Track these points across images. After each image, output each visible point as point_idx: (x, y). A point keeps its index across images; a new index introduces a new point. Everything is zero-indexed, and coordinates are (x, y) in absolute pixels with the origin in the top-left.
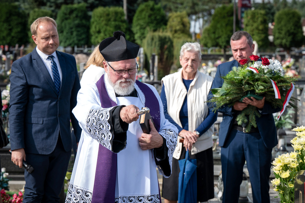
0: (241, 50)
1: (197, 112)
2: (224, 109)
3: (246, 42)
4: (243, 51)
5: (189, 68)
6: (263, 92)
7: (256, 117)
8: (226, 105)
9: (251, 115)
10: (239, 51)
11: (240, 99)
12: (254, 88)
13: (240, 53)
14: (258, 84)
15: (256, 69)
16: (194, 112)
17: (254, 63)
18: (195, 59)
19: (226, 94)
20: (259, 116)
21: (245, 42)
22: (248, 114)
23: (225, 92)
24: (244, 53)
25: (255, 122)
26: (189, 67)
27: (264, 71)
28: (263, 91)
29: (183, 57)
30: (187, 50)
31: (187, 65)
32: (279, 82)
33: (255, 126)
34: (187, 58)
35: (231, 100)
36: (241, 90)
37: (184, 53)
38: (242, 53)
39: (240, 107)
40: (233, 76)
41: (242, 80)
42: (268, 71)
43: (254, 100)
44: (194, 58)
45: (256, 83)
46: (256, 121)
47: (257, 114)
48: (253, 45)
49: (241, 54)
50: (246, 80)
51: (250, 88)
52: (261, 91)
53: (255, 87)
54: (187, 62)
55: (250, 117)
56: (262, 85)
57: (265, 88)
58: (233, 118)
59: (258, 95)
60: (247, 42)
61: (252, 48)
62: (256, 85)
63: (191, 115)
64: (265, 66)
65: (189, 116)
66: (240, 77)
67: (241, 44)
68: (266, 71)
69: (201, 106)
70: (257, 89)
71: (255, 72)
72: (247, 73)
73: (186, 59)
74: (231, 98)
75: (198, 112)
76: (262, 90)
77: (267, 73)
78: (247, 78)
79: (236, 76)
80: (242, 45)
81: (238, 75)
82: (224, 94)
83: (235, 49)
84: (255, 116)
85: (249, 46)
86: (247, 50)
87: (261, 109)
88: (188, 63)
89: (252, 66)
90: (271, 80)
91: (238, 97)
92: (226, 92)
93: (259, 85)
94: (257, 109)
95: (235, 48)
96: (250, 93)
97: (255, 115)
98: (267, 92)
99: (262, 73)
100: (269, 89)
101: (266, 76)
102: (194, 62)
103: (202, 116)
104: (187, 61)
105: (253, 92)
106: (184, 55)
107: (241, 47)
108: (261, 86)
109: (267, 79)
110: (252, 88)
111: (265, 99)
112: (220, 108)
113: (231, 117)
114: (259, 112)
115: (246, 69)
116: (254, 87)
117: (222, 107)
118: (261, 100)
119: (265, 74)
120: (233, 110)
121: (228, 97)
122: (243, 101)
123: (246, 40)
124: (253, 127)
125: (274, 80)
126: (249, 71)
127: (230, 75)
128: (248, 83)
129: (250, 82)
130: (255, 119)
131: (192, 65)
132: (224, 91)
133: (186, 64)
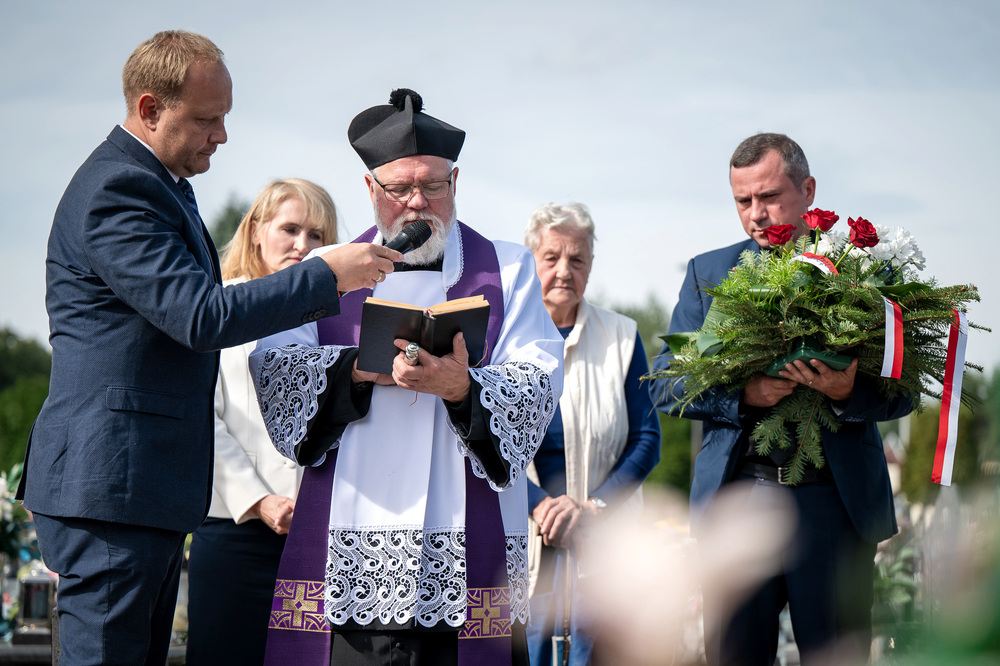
0: (765, 197)
1: (595, 436)
2: (712, 401)
3: (781, 171)
4: (772, 203)
5: (561, 287)
6: (853, 343)
7: (824, 431)
8: (719, 388)
9: (804, 423)
10: (754, 202)
11: (769, 366)
12: (824, 328)
13: (759, 212)
14: (835, 313)
15: (826, 259)
16: (585, 435)
17: (820, 239)
18: (578, 255)
19: (722, 350)
20: (834, 428)
21: (777, 171)
22: (796, 421)
23: (718, 341)
24: (773, 208)
25: (818, 450)
26: (559, 283)
27: (859, 267)
28: (854, 340)
29: (538, 249)
30: (552, 224)
31: (554, 279)
32: (911, 307)
33: (819, 463)
34: (551, 252)
35: (736, 369)
36: (774, 334)
37: (541, 238)
38: (766, 210)
39: (768, 392)
40: (743, 285)
41: (778, 299)
42: (873, 268)
43: (822, 369)
44: (577, 251)
45: (831, 312)
46: (821, 444)
47: (826, 419)
48: (806, 181)
49: (765, 214)
50: (792, 300)
51: (808, 328)
52: (845, 340)
53: (825, 324)
54: (552, 266)
55: (802, 429)
56: (850, 318)
57: (861, 328)
58: (741, 436)
59: (835, 353)
60: (785, 169)
61: (805, 192)
62: (830, 318)
63: (573, 444)
64: (862, 248)
65: (569, 450)
66: (772, 288)
67: (763, 177)
68: (865, 268)
69: (608, 415)
70: (833, 330)
71: (824, 269)
72: (797, 274)
73: (548, 256)
74: (737, 363)
75: (597, 434)
76: (851, 335)
77: (869, 272)
78: (797, 292)
79: (753, 284)
80: (767, 182)
81: (764, 281)
82: (713, 349)
83: (743, 195)
84: (817, 427)
85: (792, 185)
86: (785, 197)
87: (841, 404)
88: (555, 269)
89: (812, 249)
90: (885, 298)
91: (763, 360)
92: (721, 343)
93: (839, 316)
94: (828, 402)
95: (742, 191)
96: (806, 345)
97: (819, 423)
98: (868, 341)
99: (853, 274)
100: (875, 329)
101: (866, 284)
102: (576, 265)
103: (612, 447)
104: (551, 263)
105: (817, 342)
106: (541, 244)
107: (761, 188)
108: (848, 322)
109: (870, 295)
110: (814, 329)
111: (859, 366)
112: (696, 400)
113: (736, 429)
114: (834, 414)
115: (793, 259)
116: (820, 324)
117: (706, 394)
118: (844, 370)
119: (862, 278)
120: (743, 408)
121: (727, 361)
122: (781, 373)
123: (779, 165)
124: (809, 466)
125: (894, 300)
126: (802, 269)
127: (734, 282)
128: (799, 311)
129: (806, 306)
130: (817, 439)
131: (570, 277)
132: (714, 338)
133: (549, 274)
